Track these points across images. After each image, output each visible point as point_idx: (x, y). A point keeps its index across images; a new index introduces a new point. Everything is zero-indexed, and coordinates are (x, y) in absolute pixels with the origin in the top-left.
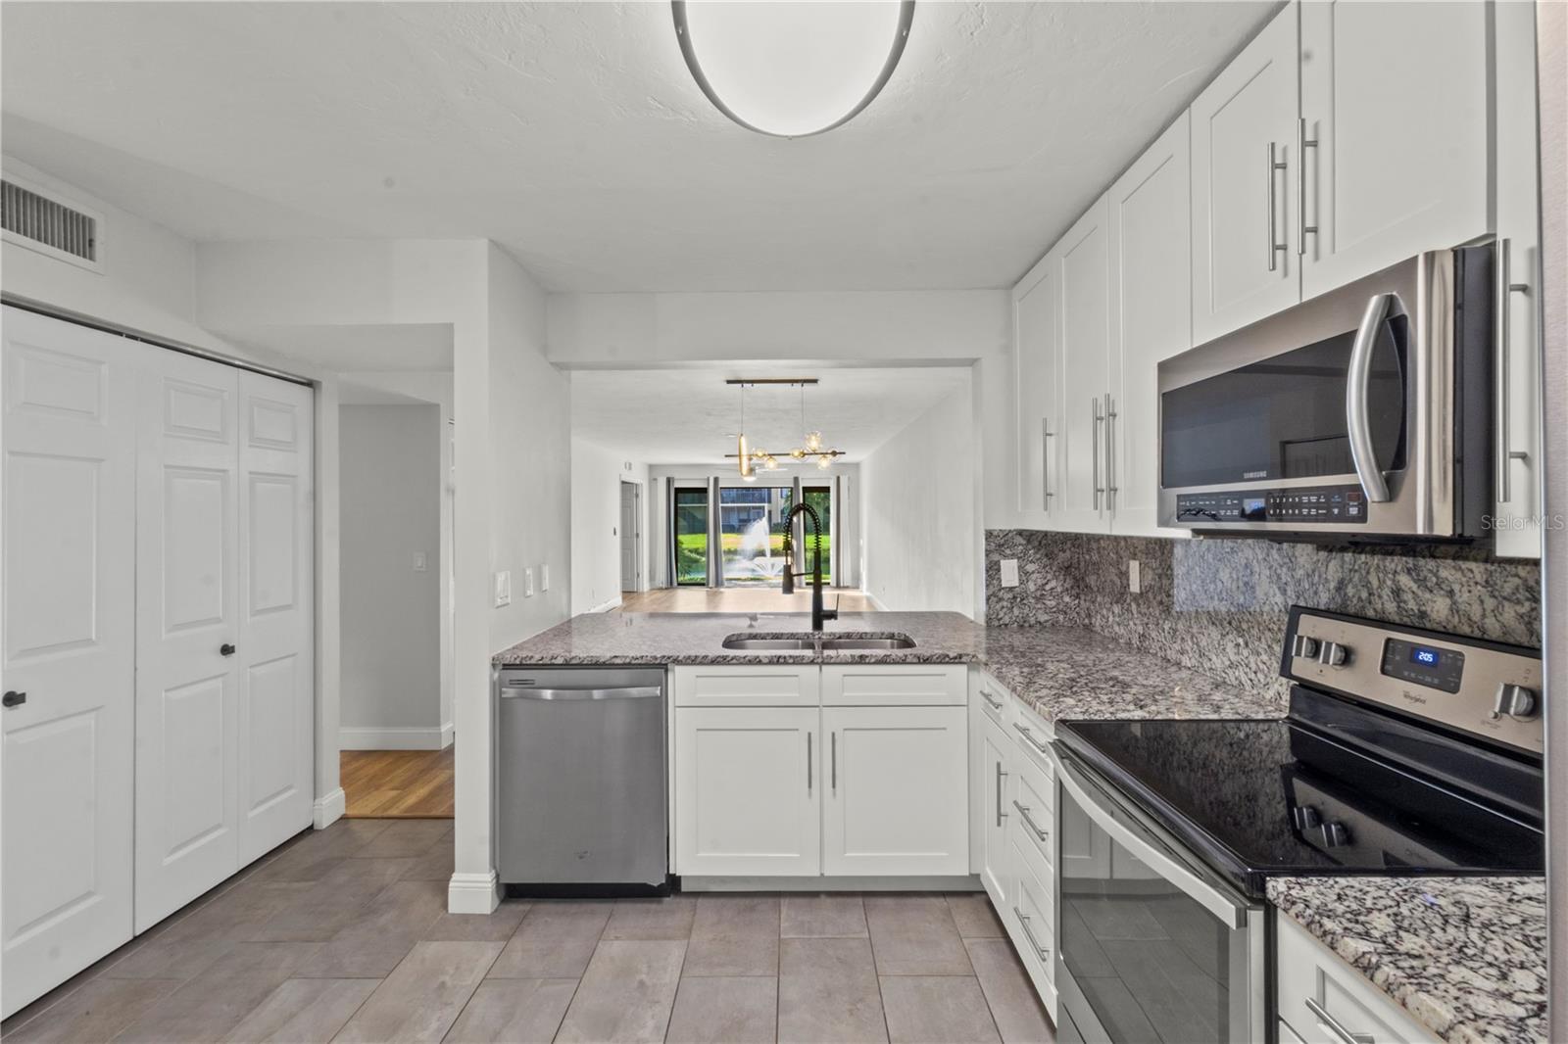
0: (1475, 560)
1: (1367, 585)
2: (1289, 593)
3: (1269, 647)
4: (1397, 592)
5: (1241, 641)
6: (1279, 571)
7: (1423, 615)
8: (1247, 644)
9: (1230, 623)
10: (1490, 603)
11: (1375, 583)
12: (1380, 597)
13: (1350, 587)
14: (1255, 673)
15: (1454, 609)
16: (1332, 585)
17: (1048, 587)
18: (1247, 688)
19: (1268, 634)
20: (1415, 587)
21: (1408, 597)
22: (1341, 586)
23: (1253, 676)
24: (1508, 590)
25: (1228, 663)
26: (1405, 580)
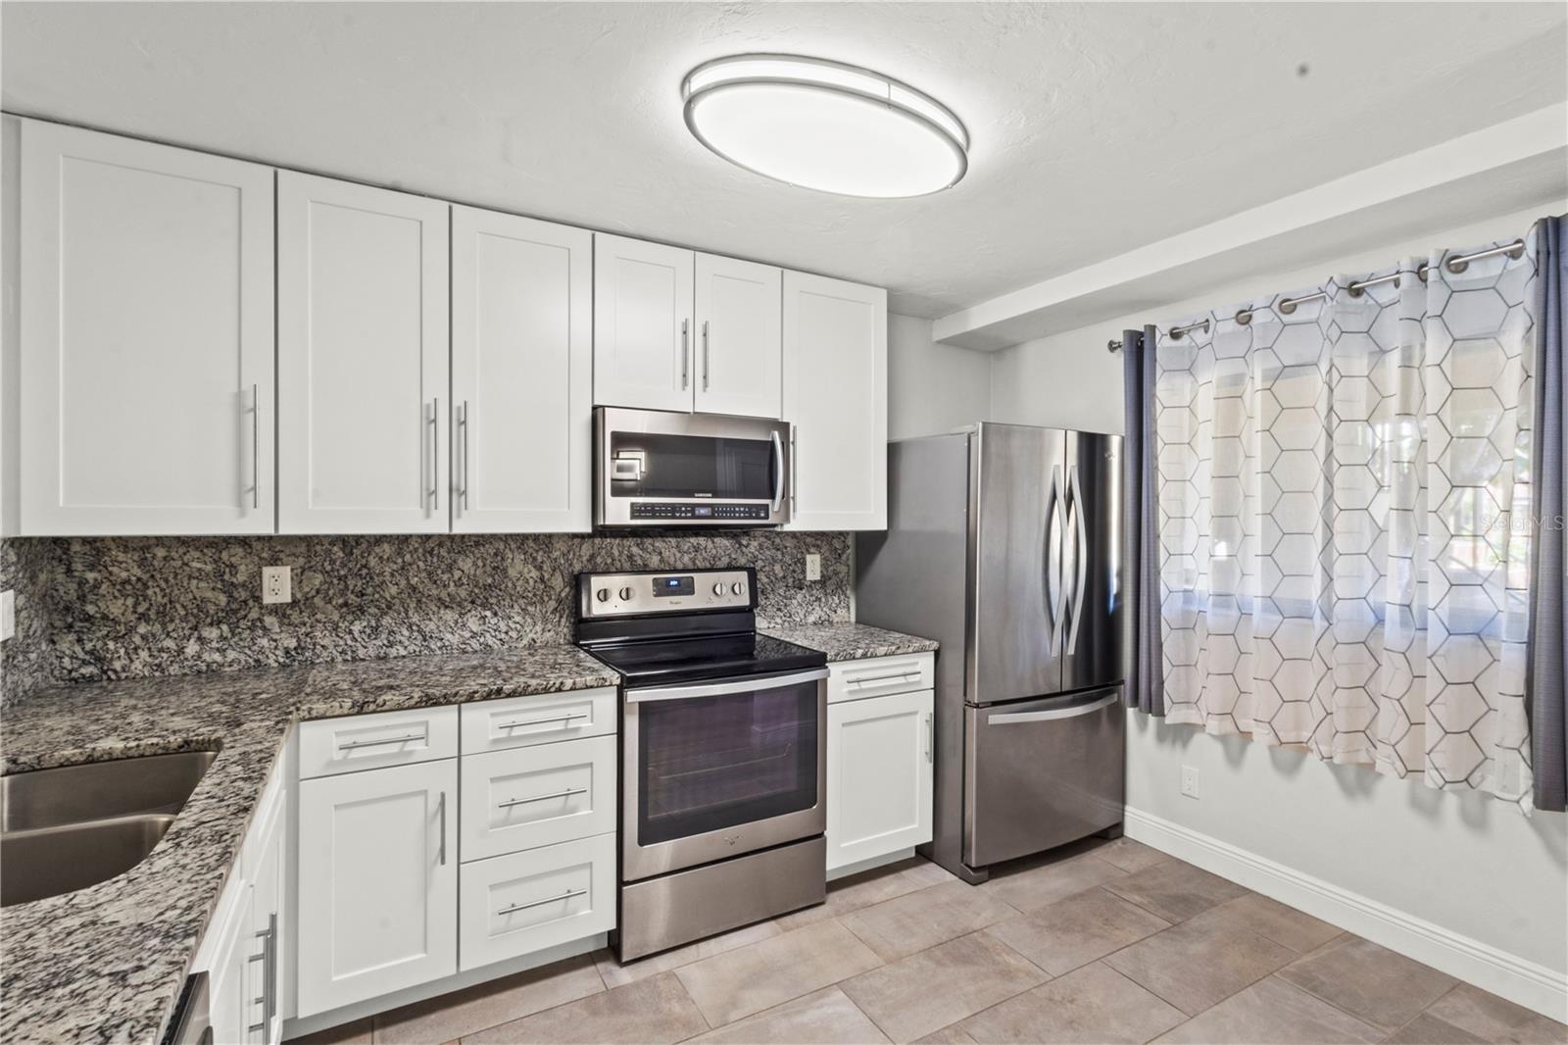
0: (671, 537)
1: (611, 555)
2: (545, 568)
3: (522, 610)
4: (631, 557)
5: (488, 613)
6: (535, 555)
7: (646, 565)
8: (496, 614)
9: (473, 602)
10: (678, 555)
11: (616, 553)
12: (620, 561)
13: (599, 558)
14: (506, 633)
15: (662, 560)
16: (584, 559)
17: (31, 633)
18: (496, 647)
19: (522, 602)
20: (641, 552)
21: (637, 558)
22: (592, 557)
23: (503, 636)
24: (686, 548)
25: (467, 634)
26: (635, 550)
